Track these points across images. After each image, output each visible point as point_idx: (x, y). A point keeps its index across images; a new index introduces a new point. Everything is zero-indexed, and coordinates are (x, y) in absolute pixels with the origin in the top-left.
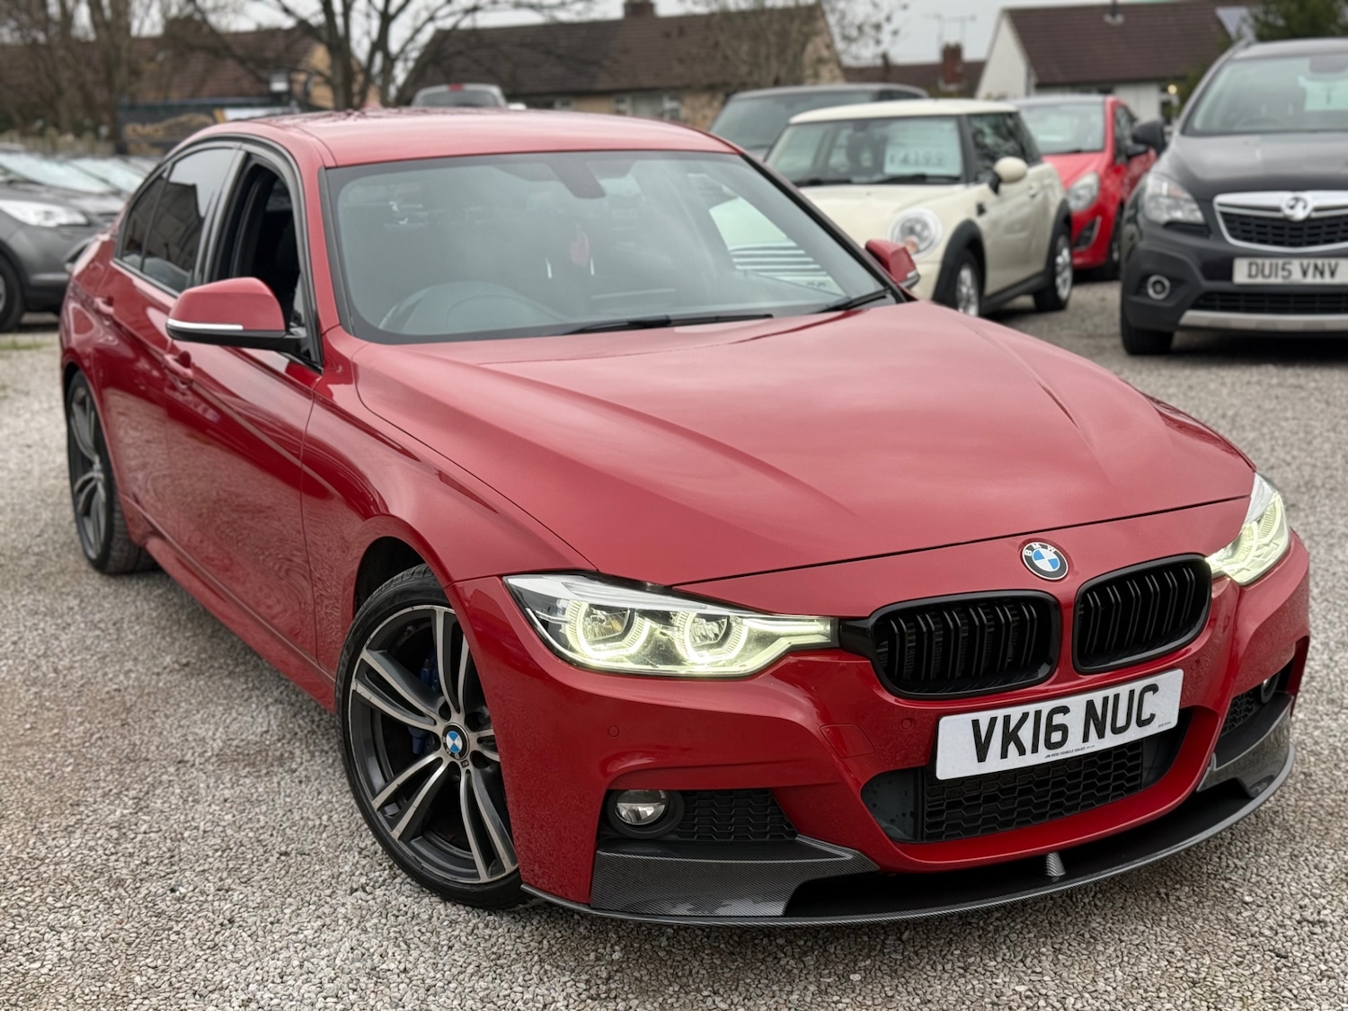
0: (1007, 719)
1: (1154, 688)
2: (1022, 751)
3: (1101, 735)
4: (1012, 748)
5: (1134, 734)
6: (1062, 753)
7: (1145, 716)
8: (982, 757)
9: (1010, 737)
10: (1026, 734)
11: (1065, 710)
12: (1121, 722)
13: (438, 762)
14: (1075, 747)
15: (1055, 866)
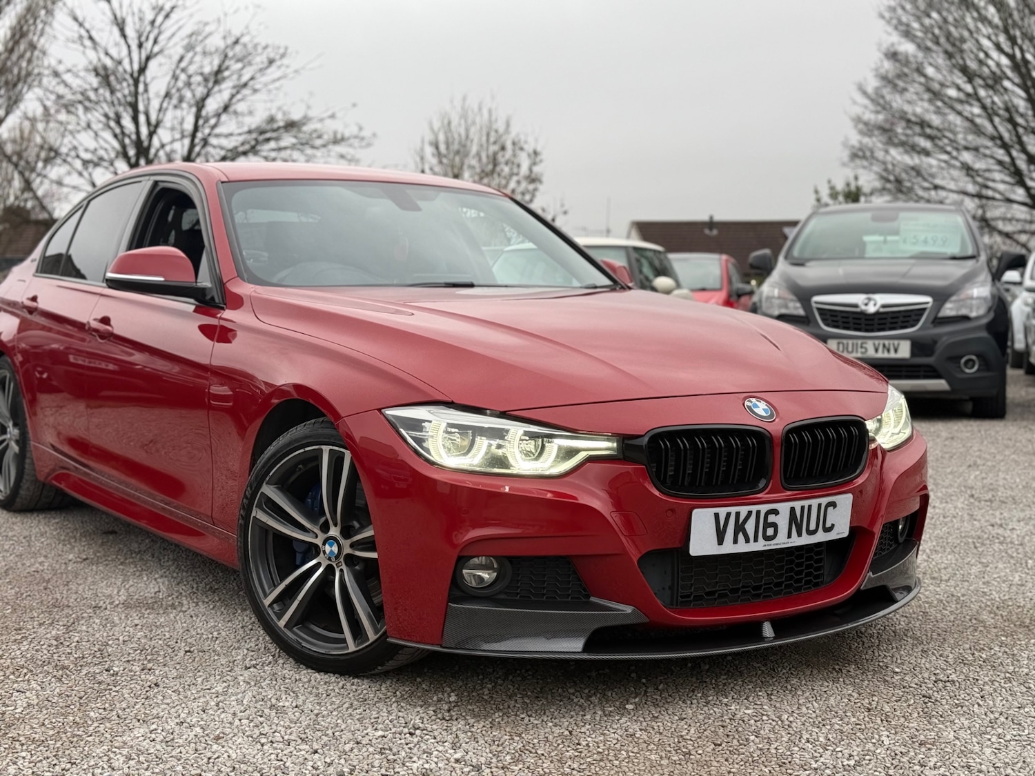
0: (738, 514)
1: (833, 505)
2: (747, 540)
3: (800, 535)
4: (741, 536)
5: (821, 537)
6: (774, 545)
7: (828, 525)
8: (720, 541)
9: (740, 528)
10: (750, 527)
11: (776, 512)
12: (812, 527)
13: (318, 565)
14: (782, 541)
15: (768, 630)
